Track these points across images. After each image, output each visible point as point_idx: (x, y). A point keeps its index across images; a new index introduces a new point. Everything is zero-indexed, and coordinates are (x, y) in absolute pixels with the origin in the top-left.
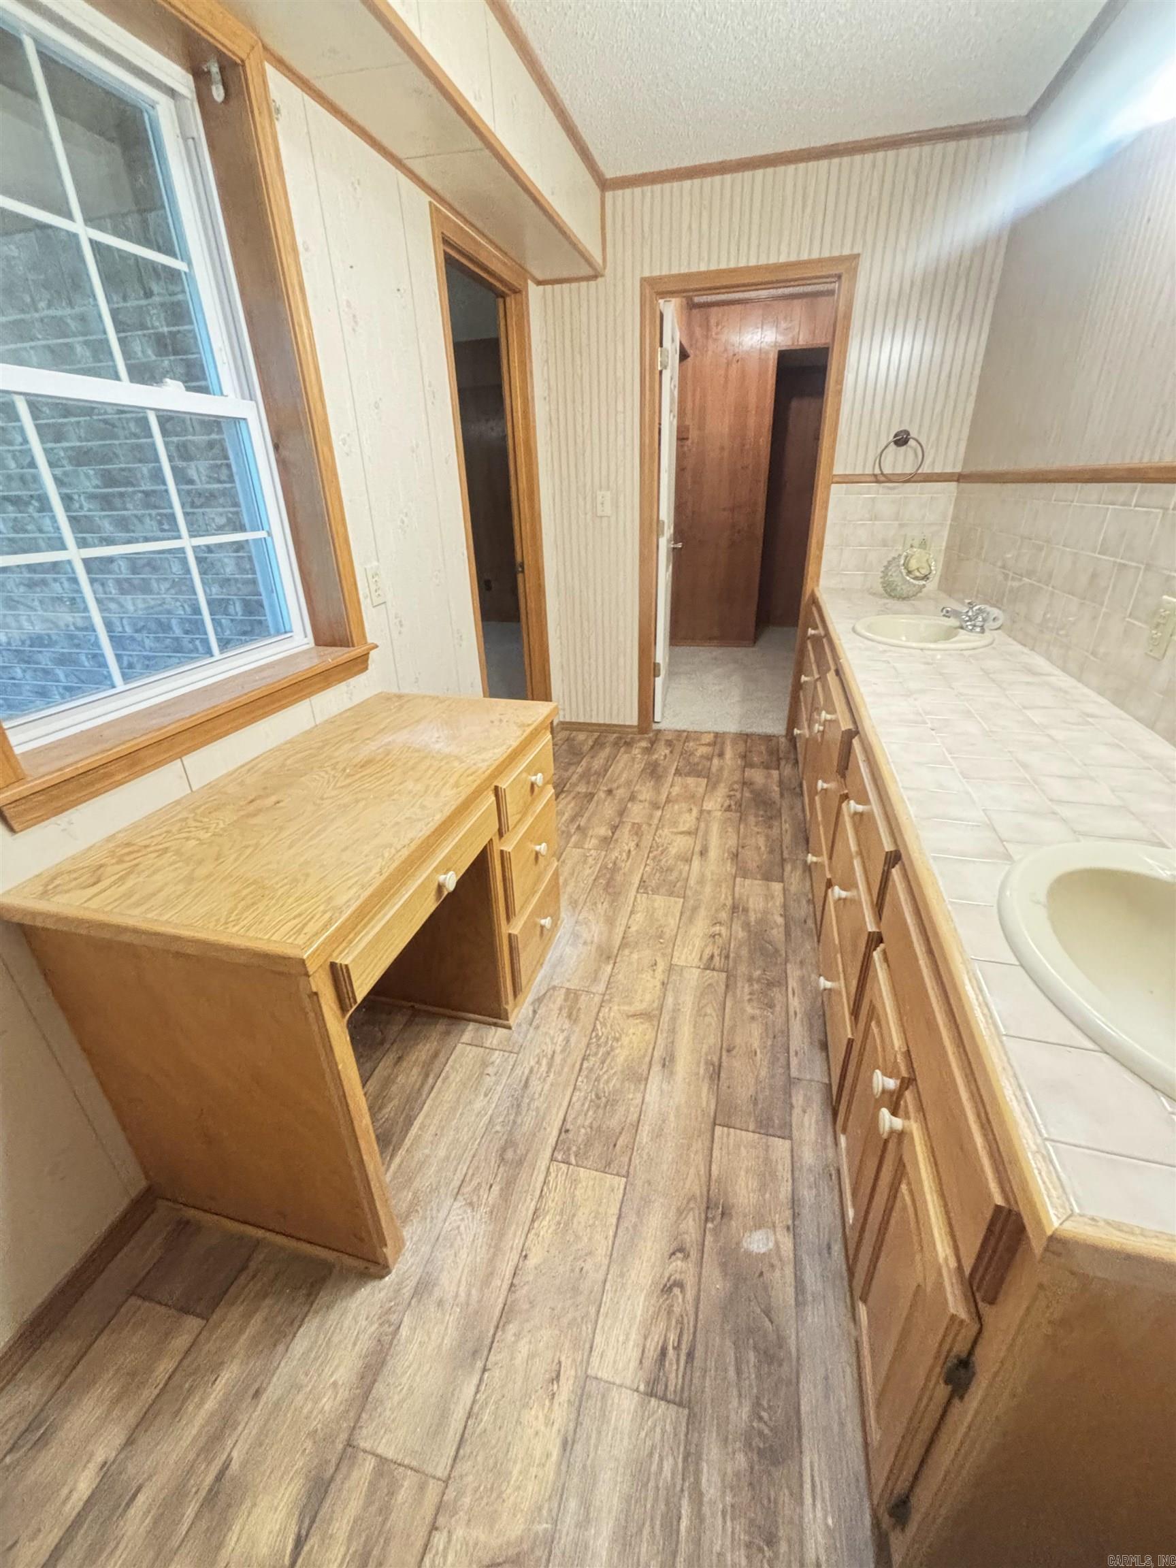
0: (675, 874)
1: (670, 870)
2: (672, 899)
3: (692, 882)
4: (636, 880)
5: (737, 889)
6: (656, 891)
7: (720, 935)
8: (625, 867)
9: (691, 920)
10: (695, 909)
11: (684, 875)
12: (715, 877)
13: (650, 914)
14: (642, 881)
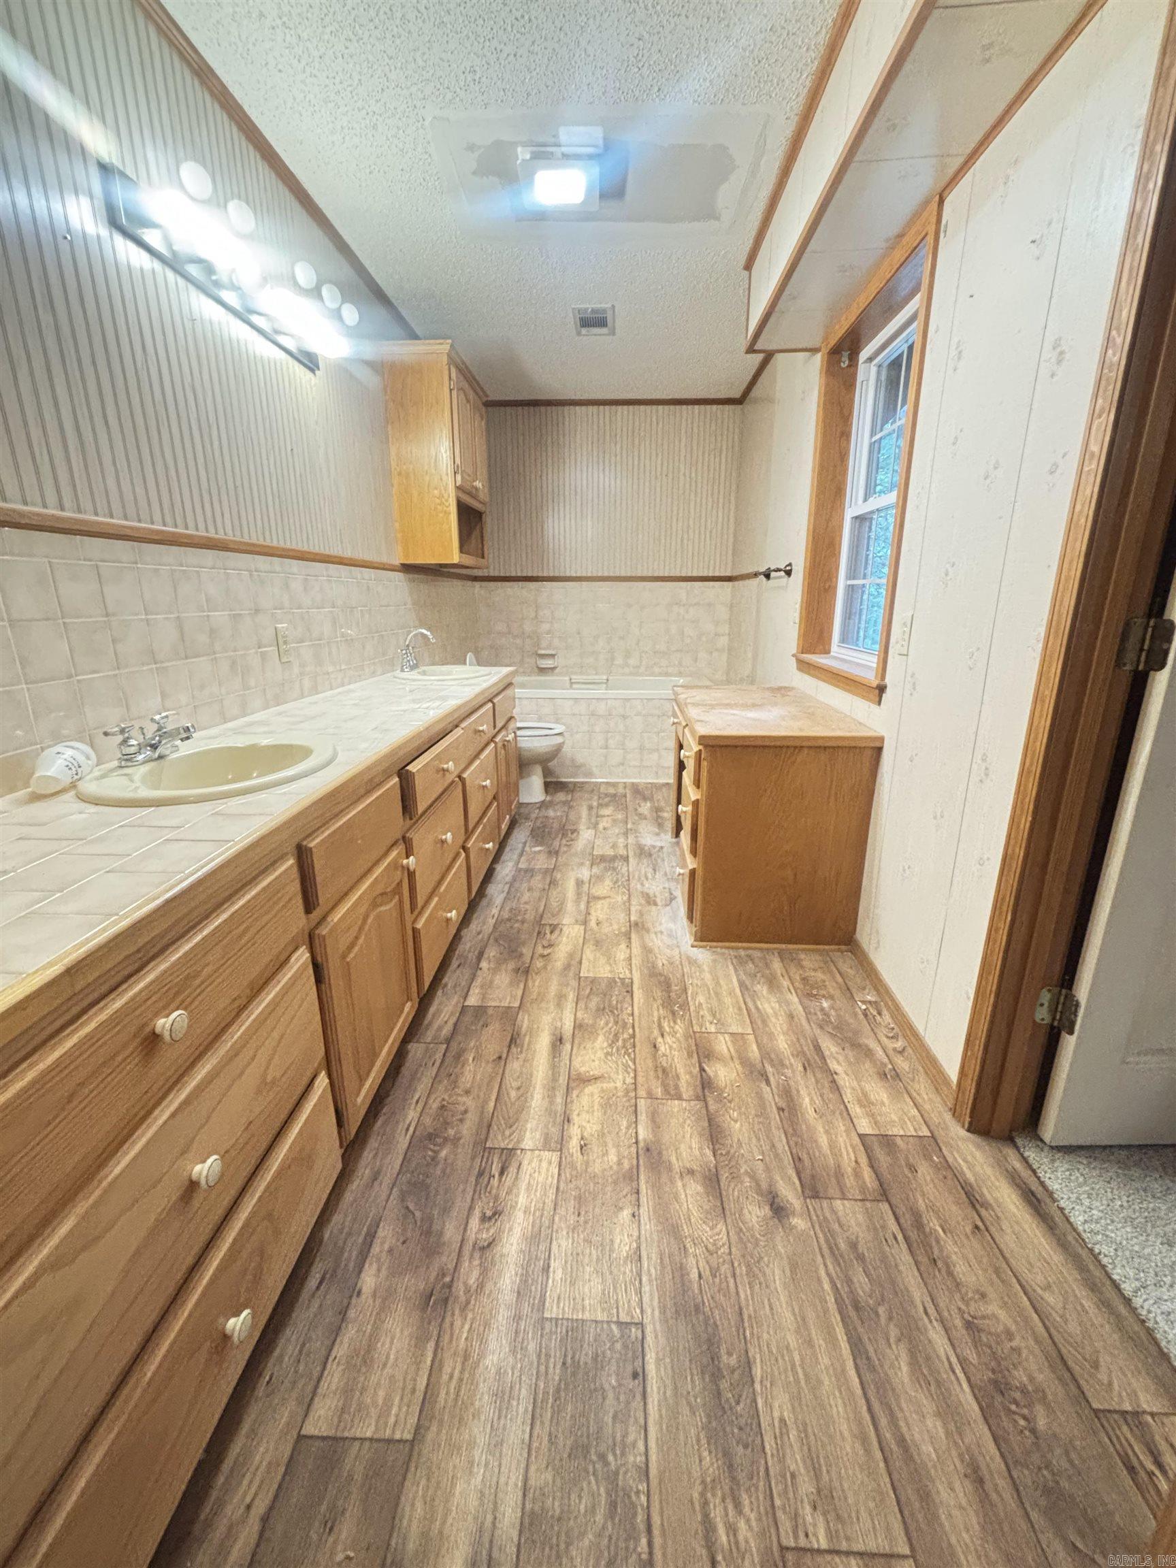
0: (593, 1004)
1: (600, 1011)
2: (591, 975)
3: (571, 996)
4: (638, 994)
5: (520, 993)
6: (612, 983)
7: (544, 947)
8: (658, 1012)
9: (571, 956)
10: (567, 967)
11: (582, 1005)
12: (543, 1005)
13: (610, 959)
14: (630, 992)
